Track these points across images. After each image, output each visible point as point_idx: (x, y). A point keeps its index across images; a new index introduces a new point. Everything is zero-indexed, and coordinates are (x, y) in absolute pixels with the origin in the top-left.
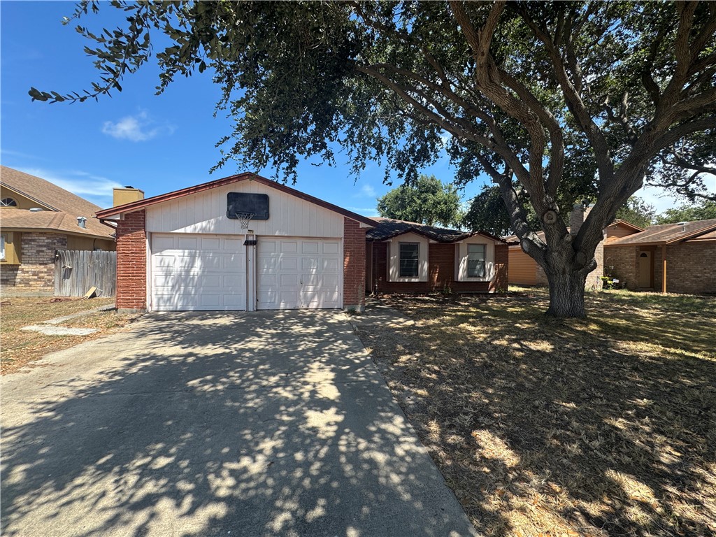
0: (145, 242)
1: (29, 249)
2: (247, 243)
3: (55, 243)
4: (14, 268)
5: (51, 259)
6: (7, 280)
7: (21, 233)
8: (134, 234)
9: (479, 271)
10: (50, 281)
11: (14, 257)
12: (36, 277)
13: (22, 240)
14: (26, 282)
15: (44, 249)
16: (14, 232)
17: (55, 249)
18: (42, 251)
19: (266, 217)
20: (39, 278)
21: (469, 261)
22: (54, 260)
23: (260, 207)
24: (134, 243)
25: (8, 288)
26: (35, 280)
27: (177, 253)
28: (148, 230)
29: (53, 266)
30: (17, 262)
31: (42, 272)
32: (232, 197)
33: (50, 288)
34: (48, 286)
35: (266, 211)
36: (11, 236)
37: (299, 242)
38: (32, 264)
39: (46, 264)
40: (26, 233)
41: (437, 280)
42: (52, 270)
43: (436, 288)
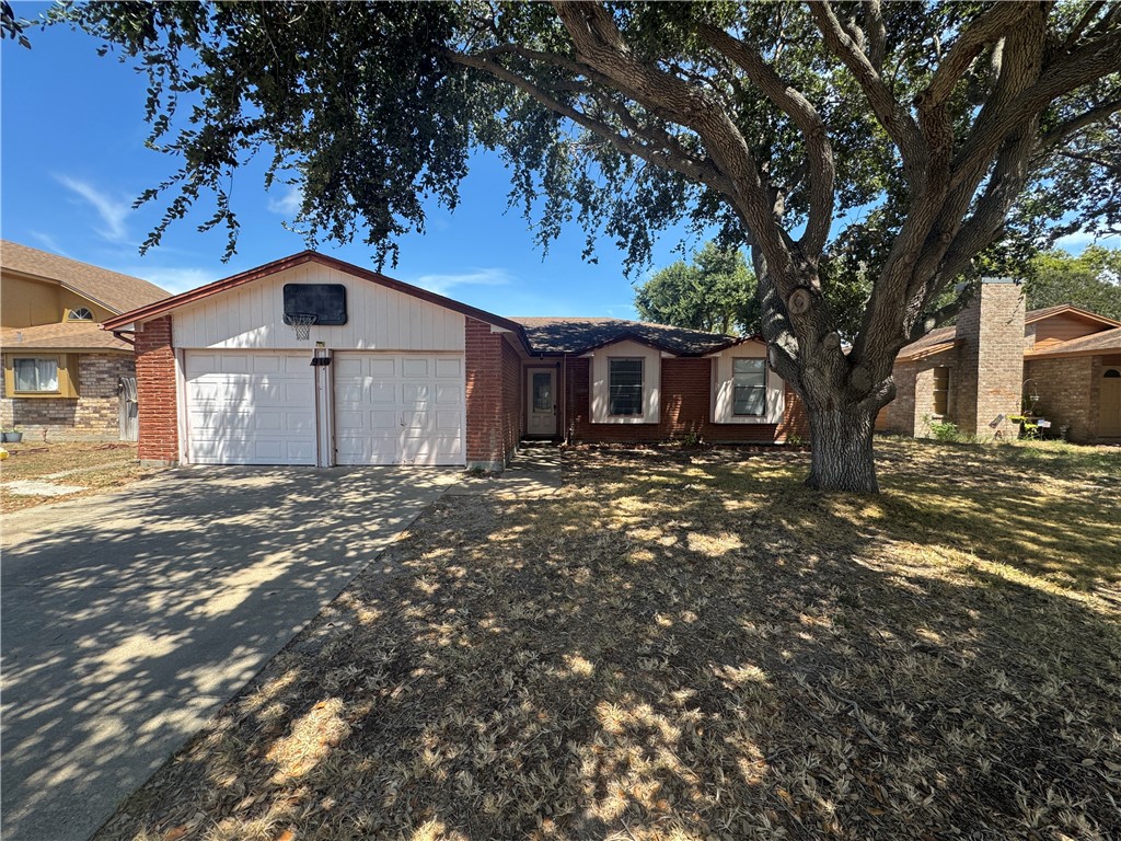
0: (173, 362)
1: (88, 376)
2: (316, 362)
3: (118, 368)
4: (72, 403)
5: (115, 390)
6: (65, 419)
7: (78, 355)
8: (157, 352)
9: (755, 405)
10: (114, 420)
11: (69, 388)
12: (97, 415)
13: (79, 365)
14: (86, 421)
15: (105, 376)
16: (68, 354)
17: (118, 375)
18: (103, 379)
19: (343, 320)
20: (101, 416)
21: (735, 389)
22: (118, 392)
23: (332, 305)
24: (157, 365)
25: (67, 429)
26: (96, 419)
27: (220, 378)
28: (177, 345)
29: (116, 399)
30: (74, 395)
31: (105, 408)
32: (291, 291)
33: (114, 429)
34: (112, 427)
35: (341, 311)
36: (64, 359)
37: (398, 358)
38: (92, 397)
39: (108, 397)
40: (83, 354)
41: (678, 421)
42: (116, 405)
43: (676, 433)
